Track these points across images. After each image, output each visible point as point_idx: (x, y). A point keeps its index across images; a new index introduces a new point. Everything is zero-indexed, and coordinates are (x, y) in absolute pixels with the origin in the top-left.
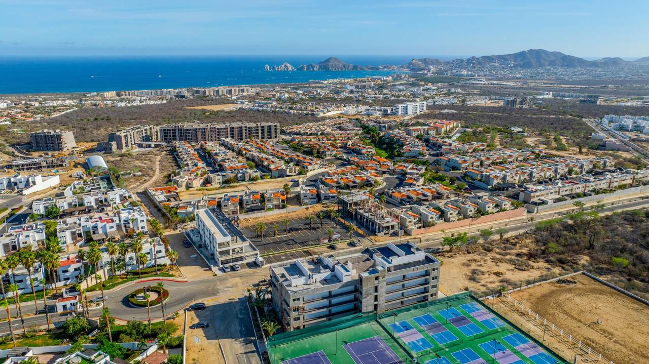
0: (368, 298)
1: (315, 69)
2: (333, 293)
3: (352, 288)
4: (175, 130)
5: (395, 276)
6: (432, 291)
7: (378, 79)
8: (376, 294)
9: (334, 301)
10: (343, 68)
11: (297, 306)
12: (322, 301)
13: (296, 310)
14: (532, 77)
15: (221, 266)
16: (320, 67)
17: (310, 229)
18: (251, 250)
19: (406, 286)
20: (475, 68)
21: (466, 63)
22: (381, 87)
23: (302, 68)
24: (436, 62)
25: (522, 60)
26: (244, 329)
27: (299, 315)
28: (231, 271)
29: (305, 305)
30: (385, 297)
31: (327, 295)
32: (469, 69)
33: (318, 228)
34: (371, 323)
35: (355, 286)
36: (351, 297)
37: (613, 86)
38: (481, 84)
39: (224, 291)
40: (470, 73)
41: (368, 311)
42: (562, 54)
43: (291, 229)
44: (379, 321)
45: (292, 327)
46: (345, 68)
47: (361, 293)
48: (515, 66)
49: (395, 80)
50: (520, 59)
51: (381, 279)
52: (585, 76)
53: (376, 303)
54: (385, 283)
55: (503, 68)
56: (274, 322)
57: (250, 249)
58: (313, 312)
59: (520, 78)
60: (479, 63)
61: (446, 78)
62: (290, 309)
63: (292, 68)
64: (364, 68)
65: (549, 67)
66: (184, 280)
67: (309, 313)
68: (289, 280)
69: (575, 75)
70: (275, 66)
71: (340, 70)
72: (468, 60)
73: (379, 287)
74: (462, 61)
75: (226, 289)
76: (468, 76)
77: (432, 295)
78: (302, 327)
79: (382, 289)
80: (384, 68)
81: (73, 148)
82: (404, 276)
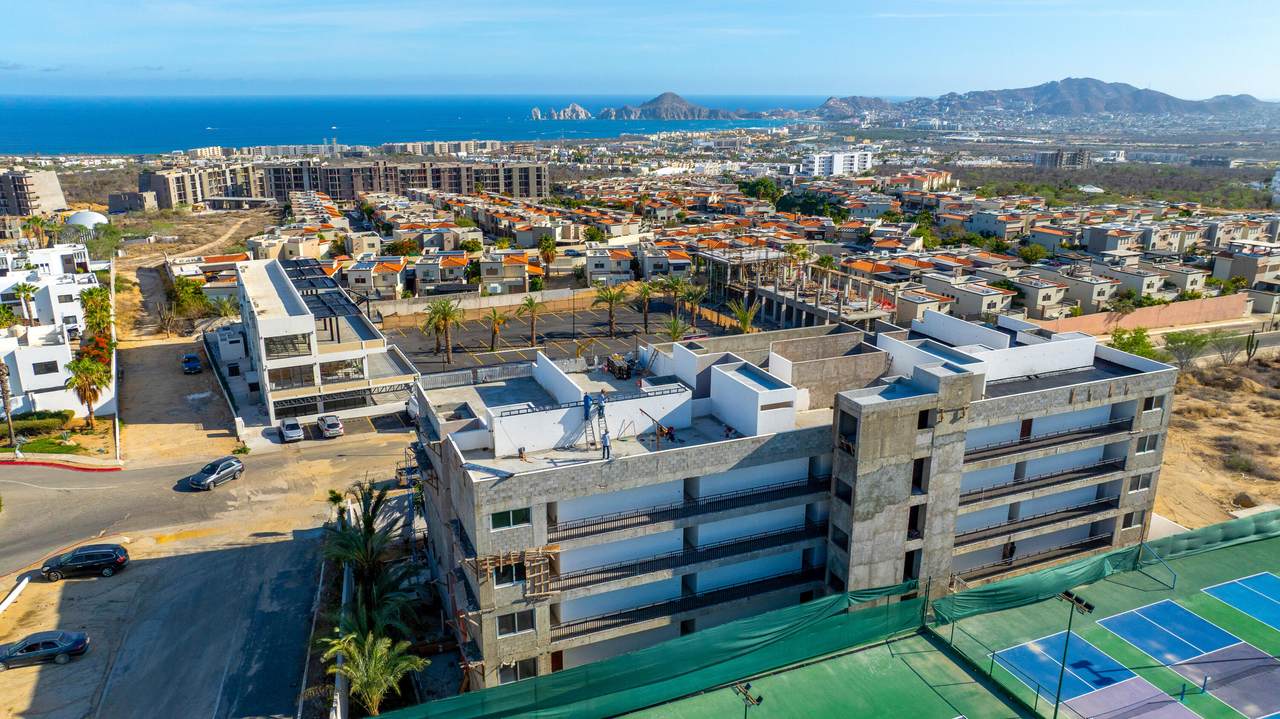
0: (880, 519)
1: (633, 117)
2: (704, 491)
3: (794, 469)
4: (300, 170)
5: (994, 421)
6: (1131, 498)
7: (761, 132)
8: (917, 500)
9: (710, 531)
10: (689, 114)
11: (516, 551)
12: (650, 529)
13: (512, 571)
14: (1074, 130)
15: (276, 423)
16: (643, 112)
17: (610, 335)
18: (390, 370)
19: (1030, 473)
20: (955, 115)
21: (938, 105)
22: (768, 145)
23: (607, 114)
24: (876, 103)
25: (1050, 100)
26: (255, 667)
27: (526, 600)
28: (307, 438)
29: (561, 548)
30: (957, 517)
31: (676, 498)
32: (944, 117)
33: (634, 332)
34: (903, 647)
35: (813, 462)
36: (789, 515)
37: (1246, 143)
38: (972, 141)
39: (250, 503)
40: (945, 123)
41: (877, 584)
42: (1132, 87)
43: (550, 336)
44: (943, 631)
45: (488, 663)
46: (693, 114)
47: (847, 495)
48: (1035, 111)
49: (795, 134)
50: (1045, 98)
51: (944, 426)
52: (1183, 129)
53: (914, 545)
54: (960, 448)
55: (1012, 115)
56: (396, 637)
57: (387, 366)
58: (603, 588)
59: (1048, 132)
60: (964, 105)
61: (898, 131)
62: (480, 572)
63: (586, 115)
64: (731, 114)
65: (1105, 114)
66: (110, 463)
67: (581, 592)
68: (484, 427)
69: (1162, 126)
70: (553, 111)
71: (682, 118)
72: (940, 99)
73: (934, 464)
74: (929, 102)
75: (261, 497)
76: (944, 128)
77: (1128, 520)
78: (544, 668)
79: (948, 479)
80: (772, 115)
81: (59, 211)
82: (1027, 426)
